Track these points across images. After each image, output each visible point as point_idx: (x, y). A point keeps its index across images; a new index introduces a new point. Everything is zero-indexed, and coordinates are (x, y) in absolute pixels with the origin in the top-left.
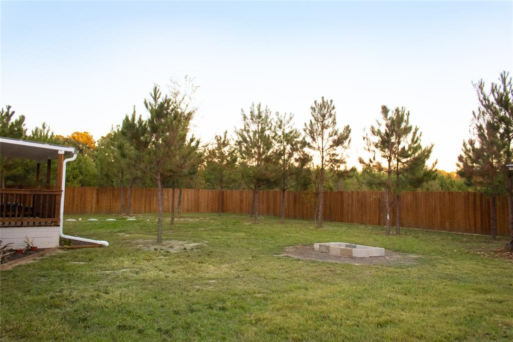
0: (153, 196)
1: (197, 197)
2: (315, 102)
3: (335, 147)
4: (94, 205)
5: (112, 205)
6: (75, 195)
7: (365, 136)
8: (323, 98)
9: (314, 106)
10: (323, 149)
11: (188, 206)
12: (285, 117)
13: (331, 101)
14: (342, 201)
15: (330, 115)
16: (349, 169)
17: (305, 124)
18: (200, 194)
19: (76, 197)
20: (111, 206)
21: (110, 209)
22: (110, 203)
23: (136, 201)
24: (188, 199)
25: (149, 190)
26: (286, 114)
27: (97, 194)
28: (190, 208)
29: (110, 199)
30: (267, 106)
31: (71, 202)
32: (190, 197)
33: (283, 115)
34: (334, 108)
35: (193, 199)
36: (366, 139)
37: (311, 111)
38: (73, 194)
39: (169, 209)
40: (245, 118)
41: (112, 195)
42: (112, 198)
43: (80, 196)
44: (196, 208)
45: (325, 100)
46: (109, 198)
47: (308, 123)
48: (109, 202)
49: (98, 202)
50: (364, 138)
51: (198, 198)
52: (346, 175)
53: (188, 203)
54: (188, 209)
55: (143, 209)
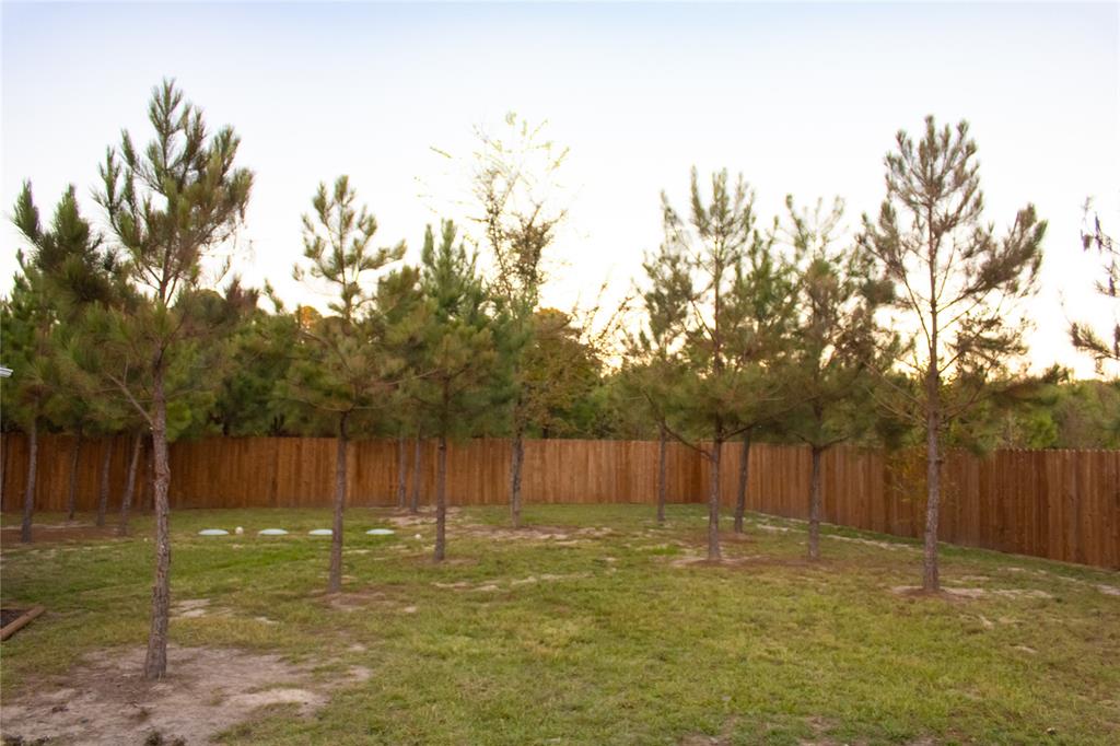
0: (503, 462)
1: (624, 461)
2: (900, 137)
3: (979, 295)
4: (349, 484)
5: (394, 484)
6: (303, 459)
7: (1092, 232)
8: (930, 120)
9: (896, 152)
10: (934, 304)
11: (599, 486)
12: (817, 211)
13: (962, 128)
14: (1042, 485)
15: (959, 180)
16: (1038, 371)
17: (865, 218)
18: (631, 455)
19: (305, 465)
20: (391, 487)
21: (390, 493)
22: (391, 480)
23: (458, 473)
24: (599, 467)
25: (492, 444)
26: (820, 200)
27: (358, 457)
28: (604, 491)
29: (390, 469)
30: (741, 176)
31: (293, 477)
32: (603, 461)
33: (813, 206)
34: (971, 149)
35: (613, 466)
36: (1094, 243)
37: (887, 170)
38: (299, 455)
39: (545, 493)
40: (671, 218)
41: (394, 459)
42: (394, 465)
43: (314, 461)
44: (622, 491)
45: (939, 128)
46: (388, 465)
47: (875, 216)
48: (387, 476)
49: (359, 475)
50: (1087, 241)
51: (628, 464)
52: (1029, 395)
53: (598, 479)
54: (598, 495)
55: (477, 495)
